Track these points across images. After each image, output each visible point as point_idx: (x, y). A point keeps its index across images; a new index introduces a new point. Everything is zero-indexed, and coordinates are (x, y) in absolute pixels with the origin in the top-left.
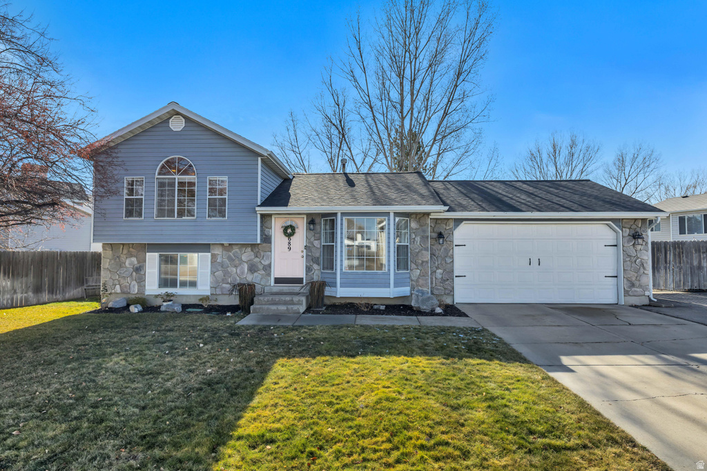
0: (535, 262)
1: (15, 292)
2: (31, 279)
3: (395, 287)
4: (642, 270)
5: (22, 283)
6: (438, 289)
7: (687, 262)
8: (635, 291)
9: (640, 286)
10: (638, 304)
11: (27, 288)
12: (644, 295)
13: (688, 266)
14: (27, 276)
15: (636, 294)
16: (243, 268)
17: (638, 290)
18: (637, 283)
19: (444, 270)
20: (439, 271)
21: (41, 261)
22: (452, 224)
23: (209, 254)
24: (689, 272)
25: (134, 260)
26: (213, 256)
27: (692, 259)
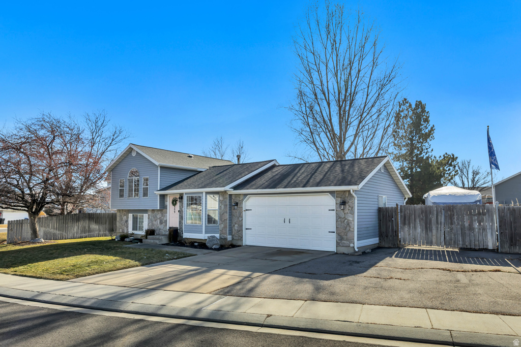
0: (287, 221)
1: (100, 231)
2: (107, 226)
3: (205, 233)
4: (348, 228)
5: (103, 227)
6: (236, 236)
7: (458, 224)
8: (344, 243)
9: (347, 240)
10: (346, 252)
11: (106, 229)
12: (349, 246)
13: (459, 227)
14: (105, 224)
15: (344, 245)
16: (157, 222)
17: (345, 242)
18: (345, 237)
19: (239, 225)
20: (236, 225)
21: (112, 217)
22: (242, 197)
23: (147, 215)
24: (460, 232)
25: (125, 217)
26: (149, 215)
27: (463, 221)
